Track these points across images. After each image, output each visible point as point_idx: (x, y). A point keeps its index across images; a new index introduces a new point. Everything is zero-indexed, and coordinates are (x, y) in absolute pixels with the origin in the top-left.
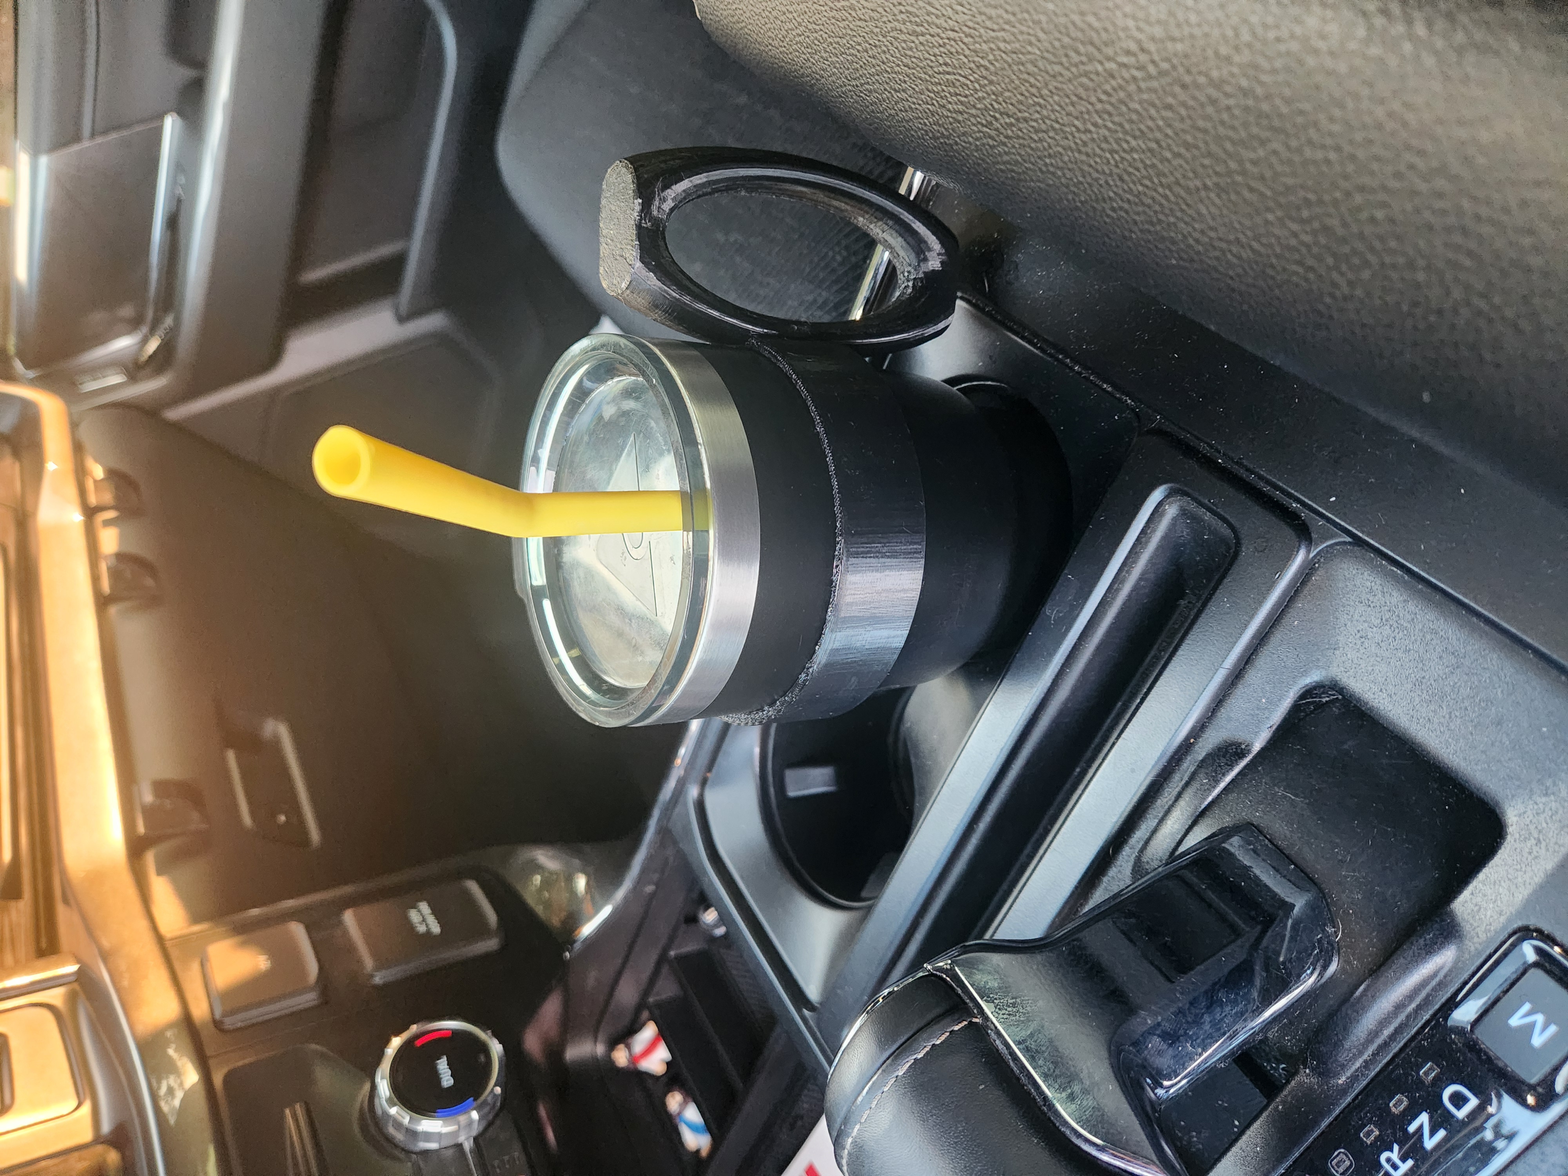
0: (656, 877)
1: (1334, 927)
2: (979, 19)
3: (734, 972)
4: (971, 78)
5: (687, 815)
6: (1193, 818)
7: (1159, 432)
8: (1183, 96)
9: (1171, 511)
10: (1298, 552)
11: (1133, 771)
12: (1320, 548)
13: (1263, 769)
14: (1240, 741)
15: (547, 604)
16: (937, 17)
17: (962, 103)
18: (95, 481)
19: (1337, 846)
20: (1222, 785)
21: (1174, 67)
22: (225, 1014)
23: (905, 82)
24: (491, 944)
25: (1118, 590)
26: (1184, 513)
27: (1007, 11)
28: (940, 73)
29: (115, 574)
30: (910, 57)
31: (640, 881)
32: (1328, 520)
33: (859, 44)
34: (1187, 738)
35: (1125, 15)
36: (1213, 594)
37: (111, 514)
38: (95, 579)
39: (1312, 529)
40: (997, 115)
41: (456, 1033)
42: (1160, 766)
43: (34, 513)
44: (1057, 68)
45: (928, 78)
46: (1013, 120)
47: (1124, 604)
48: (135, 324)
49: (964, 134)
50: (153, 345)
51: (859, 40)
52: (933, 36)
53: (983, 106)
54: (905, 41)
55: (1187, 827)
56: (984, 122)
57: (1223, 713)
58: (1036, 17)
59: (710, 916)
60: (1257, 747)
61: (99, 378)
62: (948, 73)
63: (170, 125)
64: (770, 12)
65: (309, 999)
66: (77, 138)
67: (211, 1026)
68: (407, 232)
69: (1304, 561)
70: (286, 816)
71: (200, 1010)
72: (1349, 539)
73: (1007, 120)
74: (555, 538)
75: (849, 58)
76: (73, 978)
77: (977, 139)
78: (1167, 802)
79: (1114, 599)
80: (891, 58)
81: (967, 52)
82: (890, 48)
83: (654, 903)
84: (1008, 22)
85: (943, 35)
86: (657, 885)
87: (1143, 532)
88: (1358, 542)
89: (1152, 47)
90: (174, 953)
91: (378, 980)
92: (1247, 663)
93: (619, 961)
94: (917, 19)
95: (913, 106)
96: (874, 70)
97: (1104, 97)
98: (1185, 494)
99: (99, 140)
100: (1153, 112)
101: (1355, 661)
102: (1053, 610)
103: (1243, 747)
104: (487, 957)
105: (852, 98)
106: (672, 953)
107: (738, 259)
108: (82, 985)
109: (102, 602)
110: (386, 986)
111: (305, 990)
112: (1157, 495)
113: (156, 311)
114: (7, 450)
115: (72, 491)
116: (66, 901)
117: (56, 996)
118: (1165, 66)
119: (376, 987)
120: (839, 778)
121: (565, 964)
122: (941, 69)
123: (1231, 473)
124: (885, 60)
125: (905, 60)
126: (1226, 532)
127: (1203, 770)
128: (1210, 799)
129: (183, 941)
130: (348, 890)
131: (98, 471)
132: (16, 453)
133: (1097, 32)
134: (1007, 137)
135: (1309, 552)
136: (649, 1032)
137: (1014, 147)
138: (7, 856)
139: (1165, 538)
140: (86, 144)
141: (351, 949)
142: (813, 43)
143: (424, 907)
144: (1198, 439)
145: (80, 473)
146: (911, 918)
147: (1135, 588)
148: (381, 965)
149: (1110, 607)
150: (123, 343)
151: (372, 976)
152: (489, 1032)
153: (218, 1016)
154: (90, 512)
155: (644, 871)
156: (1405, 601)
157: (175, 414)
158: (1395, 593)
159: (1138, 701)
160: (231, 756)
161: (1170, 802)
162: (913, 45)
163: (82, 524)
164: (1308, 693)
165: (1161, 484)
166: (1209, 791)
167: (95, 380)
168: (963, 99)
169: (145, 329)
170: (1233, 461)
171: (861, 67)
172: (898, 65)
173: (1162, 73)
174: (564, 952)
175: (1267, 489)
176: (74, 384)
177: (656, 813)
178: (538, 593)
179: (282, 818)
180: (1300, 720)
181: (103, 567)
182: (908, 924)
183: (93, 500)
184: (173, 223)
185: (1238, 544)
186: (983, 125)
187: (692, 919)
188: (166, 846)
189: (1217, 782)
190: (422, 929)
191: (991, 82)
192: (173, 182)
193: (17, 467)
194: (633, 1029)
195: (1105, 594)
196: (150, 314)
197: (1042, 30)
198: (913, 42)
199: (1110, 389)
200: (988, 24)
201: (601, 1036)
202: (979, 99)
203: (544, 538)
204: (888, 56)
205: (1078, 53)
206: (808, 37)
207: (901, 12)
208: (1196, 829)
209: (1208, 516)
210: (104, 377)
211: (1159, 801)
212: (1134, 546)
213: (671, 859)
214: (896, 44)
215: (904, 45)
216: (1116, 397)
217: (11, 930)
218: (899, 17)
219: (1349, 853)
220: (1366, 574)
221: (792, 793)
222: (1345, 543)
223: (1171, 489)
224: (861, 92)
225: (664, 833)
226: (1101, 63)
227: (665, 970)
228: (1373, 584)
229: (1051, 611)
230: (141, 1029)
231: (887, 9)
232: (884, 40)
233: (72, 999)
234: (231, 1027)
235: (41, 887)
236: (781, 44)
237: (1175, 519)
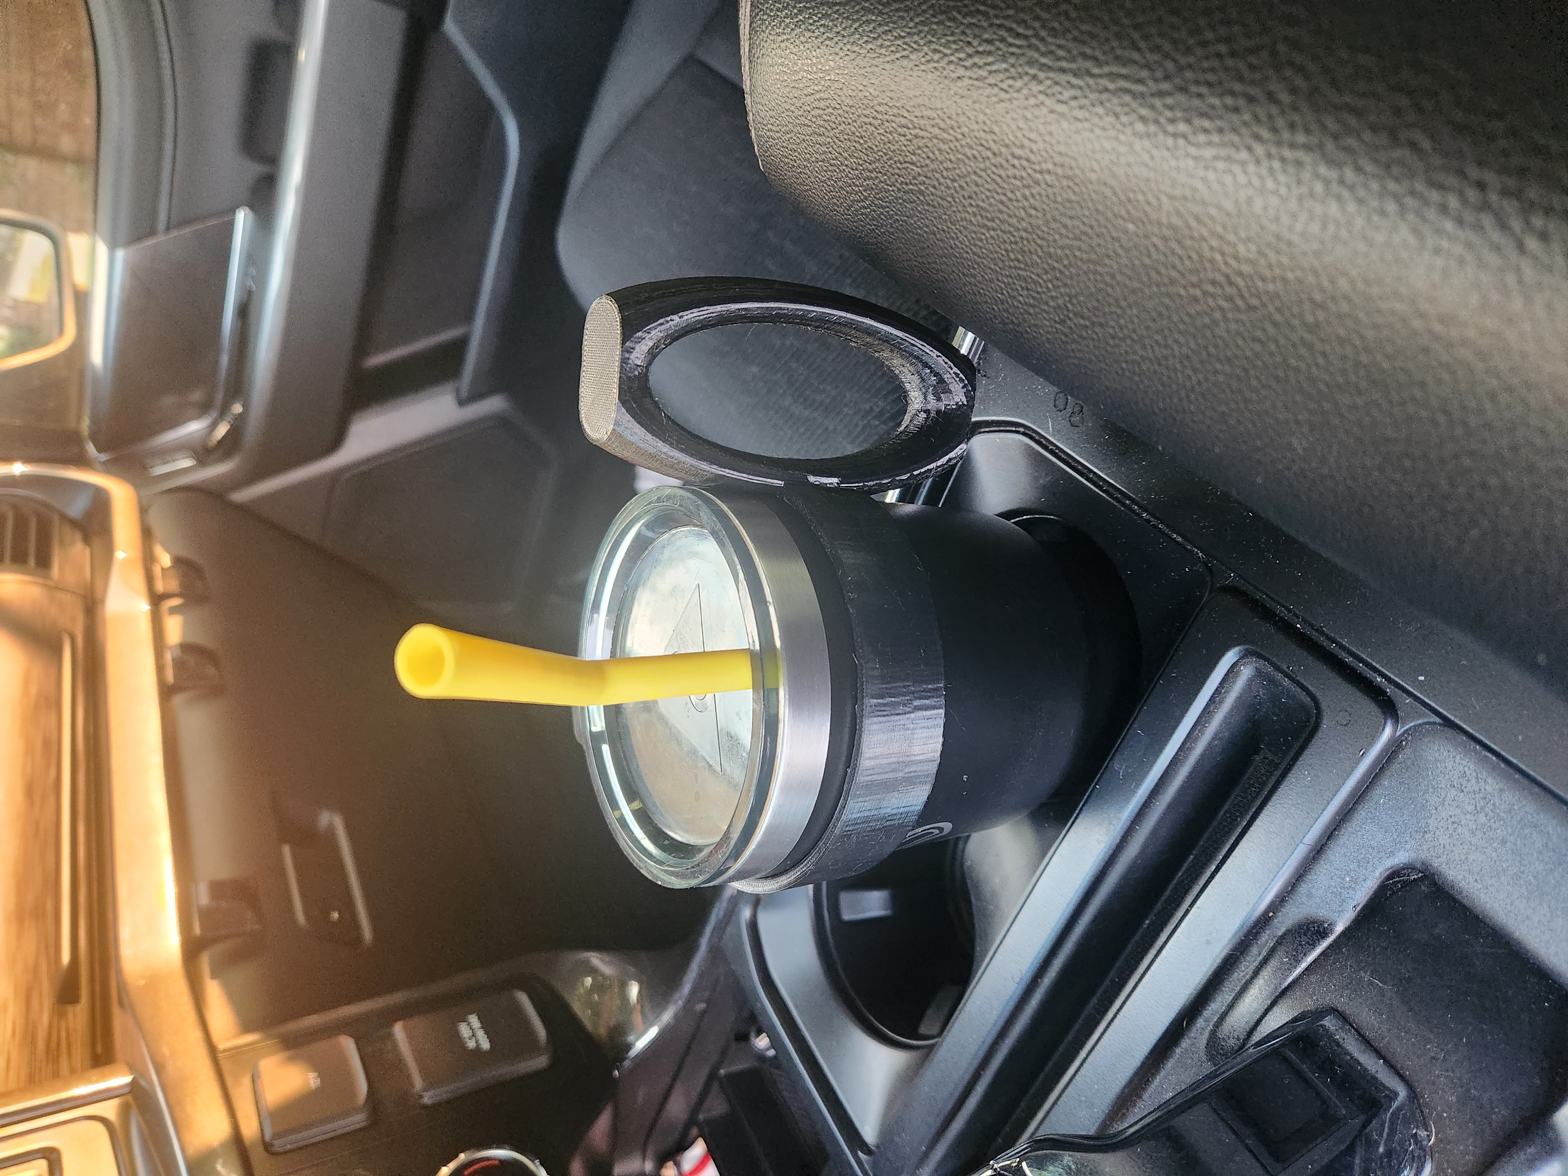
0: (707, 994)
1: (1427, 1130)
2: (1054, 225)
3: (785, 1093)
4: (1045, 277)
5: (739, 935)
6: (1273, 997)
7: (1233, 590)
8: (1271, 331)
9: (1246, 672)
10: (1383, 730)
11: (1208, 942)
12: (1407, 727)
13: (1348, 950)
14: (1322, 919)
15: (606, 749)
16: (1010, 216)
17: (1033, 298)
18: (163, 569)
19: (1429, 1041)
20: (1304, 965)
21: (1264, 305)
22: (276, 1136)
23: (974, 268)
24: (541, 1062)
25: (1190, 749)
26: (1259, 672)
27: (1084, 223)
28: (1010, 267)
29: (179, 664)
30: (980, 247)
31: (690, 1000)
32: (1416, 698)
33: (927, 227)
34: (1265, 913)
35: (1212, 248)
36: (1293, 765)
37: (176, 602)
38: (160, 669)
39: (1398, 705)
40: (1071, 315)
41: (504, 1163)
42: (1237, 939)
43: (103, 601)
44: (1136, 285)
45: (998, 269)
46: (1087, 323)
47: (1197, 763)
48: (204, 408)
49: (1035, 326)
50: (222, 430)
51: (927, 222)
52: (1004, 232)
53: (1055, 305)
54: (974, 232)
55: (1266, 1007)
56: (1057, 319)
57: (1303, 888)
58: (1115, 234)
59: (762, 1042)
60: (1339, 928)
61: (167, 462)
62: (1020, 269)
63: (242, 218)
64: (835, 182)
65: (358, 1120)
66: (152, 232)
67: (261, 1148)
68: (469, 316)
69: (1389, 740)
70: (339, 914)
71: (250, 1128)
72: (1438, 720)
73: (1082, 322)
74: (615, 705)
75: (916, 237)
76: (126, 1090)
77: (1048, 333)
78: (1244, 976)
79: (1186, 757)
80: (960, 245)
81: (1040, 253)
82: (959, 235)
83: (706, 1020)
84: (1085, 234)
85: (1015, 234)
86: (708, 1002)
87: (1217, 691)
88: (1448, 723)
89: (1239, 281)
90: (226, 1066)
91: (427, 1099)
92: (1329, 838)
93: (668, 1079)
94: (988, 215)
95: (982, 291)
96: (941, 252)
97: (1186, 319)
98: (1260, 656)
99: (174, 233)
100: (1240, 342)
101: (1448, 847)
102: (1122, 765)
103: (1326, 925)
104: (537, 1074)
105: (918, 273)
106: (722, 1072)
107: (794, 365)
108: (136, 1099)
109: (166, 692)
110: (435, 1107)
111: (356, 1110)
112: (1230, 657)
113: (226, 395)
114: (78, 536)
115: (138, 580)
116: (121, 1004)
117: (109, 1109)
118: (1254, 302)
119: (425, 1107)
120: (896, 902)
121: (615, 1082)
122: (1012, 264)
123: (1310, 639)
124: (953, 246)
125: (974, 250)
126: (1307, 700)
127: (1283, 948)
128: (1290, 979)
129: (236, 1052)
130: (397, 998)
131: (165, 559)
132: (87, 539)
133: (1181, 258)
134: (1081, 337)
135: (1395, 730)
136: (698, 1149)
137: (1088, 346)
138: (66, 957)
139: (1239, 699)
140: (161, 238)
141: (399, 1064)
142: (879, 216)
143: (474, 1020)
144: (1275, 601)
145: (148, 559)
146: (972, 1070)
147: (1210, 746)
148: (430, 1085)
149: (1181, 766)
150: (194, 427)
151: (421, 1097)
152: (537, 1162)
153: (268, 1137)
154: (156, 599)
155: (694, 991)
156: (1501, 790)
157: (241, 496)
158: (1490, 780)
159: (1214, 867)
160: (286, 850)
161: (1248, 977)
162: (983, 237)
163: (149, 611)
164: (1395, 874)
165: (1235, 646)
166: (1290, 971)
167: (164, 463)
168: (1035, 295)
169: (214, 414)
170: (1312, 628)
171: (928, 247)
172: (967, 253)
173: (1251, 308)
174: (614, 1070)
175: (1349, 660)
176: (144, 468)
177: (708, 930)
178: (597, 738)
179: (335, 915)
180: (1387, 898)
181: (168, 657)
182: (968, 1077)
183: (160, 587)
184: (244, 311)
185: (1319, 715)
186: (1055, 321)
187: (743, 1038)
188: (219, 948)
189: (1298, 962)
190: (471, 1044)
191: (1065, 285)
192: (244, 273)
193: (87, 552)
194: (683, 1146)
195: (1177, 753)
196: (219, 396)
197: (1122, 246)
198: (984, 234)
199: (1180, 539)
200: (1063, 231)
201: (650, 1151)
202: (1052, 297)
203: (604, 707)
204: (957, 243)
205: (1159, 273)
206: (874, 211)
207: (971, 205)
208: (1276, 1010)
209: (1286, 682)
210: (174, 461)
211: (1236, 974)
212: (1208, 705)
213: (722, 978)
214: (965, 233)
215: (973, 235)
216: (1186, 549)
217: (68, 1033)
218: (969, 210)
219: (1442, 1050)
220: (1458, 757)
221: (847, 916)
222: (1435, 723)
223: (1247, 650)
224: (928, 269)
225: (716, 951)
226: (1185, 288)
227: (716, 1085)
228: (1466, 769)
229: (1119, 765)
230: (191, 1151)
231: (957, 200)
232: (953, 227)
233: (125, 1112)
234: (281, 1150)
235: (98, 989)
236: (846, 211)
237: (1250, 681)
